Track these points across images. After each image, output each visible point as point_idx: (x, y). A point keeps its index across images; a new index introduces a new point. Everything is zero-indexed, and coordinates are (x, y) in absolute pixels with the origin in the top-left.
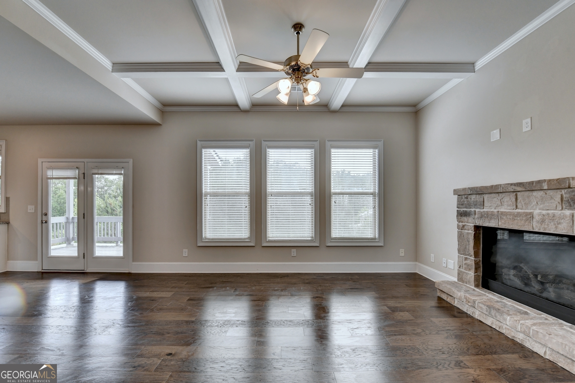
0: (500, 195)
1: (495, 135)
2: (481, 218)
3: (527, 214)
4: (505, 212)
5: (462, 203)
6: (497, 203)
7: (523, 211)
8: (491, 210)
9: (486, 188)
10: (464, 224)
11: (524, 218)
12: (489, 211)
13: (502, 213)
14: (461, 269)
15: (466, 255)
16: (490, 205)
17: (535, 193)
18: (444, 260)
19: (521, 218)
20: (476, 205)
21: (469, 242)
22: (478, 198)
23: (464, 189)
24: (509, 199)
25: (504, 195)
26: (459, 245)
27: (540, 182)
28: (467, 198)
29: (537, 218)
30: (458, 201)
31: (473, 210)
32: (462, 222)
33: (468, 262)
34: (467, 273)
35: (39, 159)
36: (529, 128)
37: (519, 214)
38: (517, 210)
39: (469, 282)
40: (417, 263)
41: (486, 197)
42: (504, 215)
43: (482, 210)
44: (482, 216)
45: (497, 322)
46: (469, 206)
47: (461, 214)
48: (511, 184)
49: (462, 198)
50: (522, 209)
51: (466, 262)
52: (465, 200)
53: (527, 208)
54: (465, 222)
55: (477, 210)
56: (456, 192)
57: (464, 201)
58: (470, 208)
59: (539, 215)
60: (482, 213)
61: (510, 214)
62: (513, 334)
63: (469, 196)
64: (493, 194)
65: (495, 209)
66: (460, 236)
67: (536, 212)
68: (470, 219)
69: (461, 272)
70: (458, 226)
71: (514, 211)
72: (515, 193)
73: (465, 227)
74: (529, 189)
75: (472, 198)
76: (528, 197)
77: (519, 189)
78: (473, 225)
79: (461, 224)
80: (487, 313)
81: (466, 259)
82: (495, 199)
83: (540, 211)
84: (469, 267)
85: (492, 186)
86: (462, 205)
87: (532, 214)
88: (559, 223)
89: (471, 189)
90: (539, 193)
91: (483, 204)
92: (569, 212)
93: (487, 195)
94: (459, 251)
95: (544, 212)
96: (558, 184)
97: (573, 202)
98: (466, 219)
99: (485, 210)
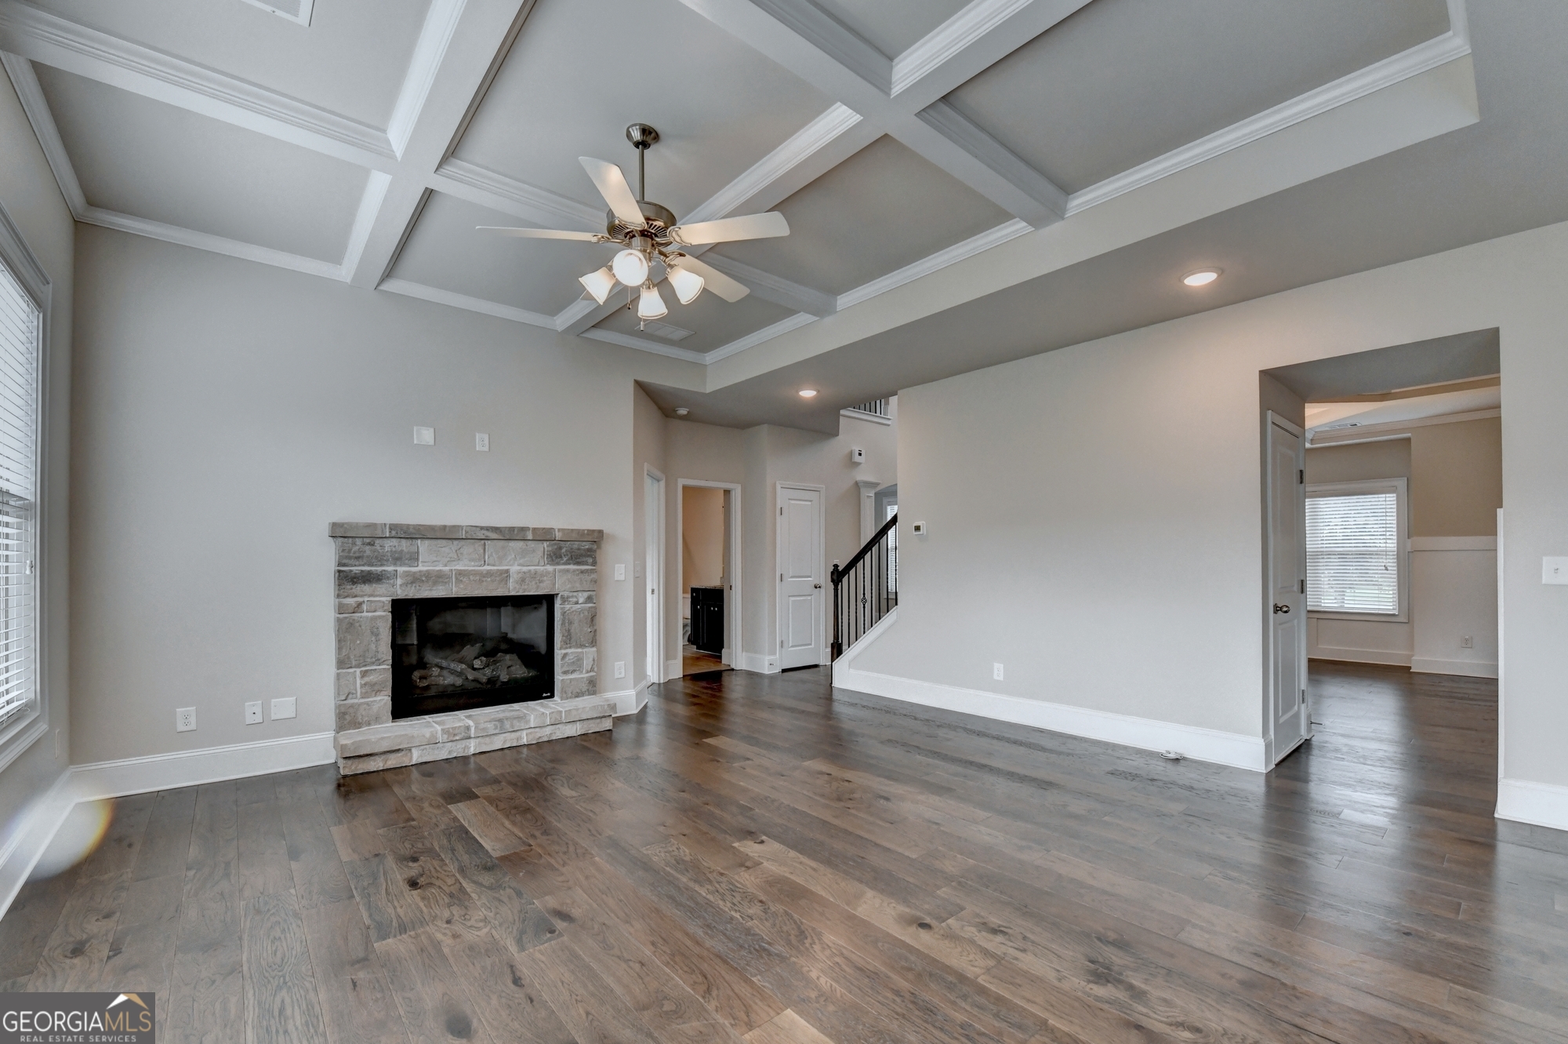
0: (456, 542)
1: (425, 435)
2: (412, 583)
3: (502, 572)
4: (464, 571)
5: (357, 555)
6: (450, 555)
7: (495, 568)
8: (437, 568)
9: (432, 528)
10: (360, 599)
11: (498, 579)
12: (434, 570)
13: (460, 573)
14: (351, 701)
15: (365, 666)
16: (435, 559)
17: (512, 544)
18: (253, 709)
19: (493, 578)
20: (398, 559)
21: (377, 635)
22: (405, 545)
23: (370, 526)
24: (468, 549)
25: (462, 543)
26: (339, 648)
27: (523, 529)
28: (371, 544)
29: (514, 576)
30: (341, 549)
31: (390, 568)
32: (356, 596)
33: (372, 678)
34: (367, 704)
36: (486, 449)
37: (489, 574)
38: (487, 568)
39: (378, 719)
41: (423, 546)
42: (464, 576)
43: (413, 569)
44: (415, 579)
46: (381, 560)
47: (346, 579)
48: (482, 528)
49: (354, 544)
50: (494, 565)
51: (367, 679)
52: (367, 548)
53: (500, 564)
54: (362, 596)
55: (401, 569)
56: (340, 533)
57: (359, 551)
58: (382, 565)
59: (519, 572)
60: (415, 573)
61: (475, 573)
63: (377, 541)
64: (444, 541)
65: (446, 566)
66: (346, 630)
67: (514, 569)
68: (380, 588)
69: (350, 706)
70: (341, 609)
71: (481, 568)
72: (483, 542)
73: (365, 607)
74: (508, 537)
75: (387, 546)
76: (503, 548)
77: (491, 535)
78: (390, 599)
79: (351, 601)
80: (497, 731)
81: (364, 674)
82: (446, 550)
83: (519, 568)
84: (376, 688)
85: (445, 527)
86: (357, 558)
87: (507, 571)
88: (541, 582)
89: (393, 527)
90: (521, 544)
91: (414, 558)
92: (550, 568)
93: (427, 542)
94: (341, 663)
95: (525, 569)
96: (543, 535)
97: (555, 557)
98: (367, 588)
99: (421, 568)
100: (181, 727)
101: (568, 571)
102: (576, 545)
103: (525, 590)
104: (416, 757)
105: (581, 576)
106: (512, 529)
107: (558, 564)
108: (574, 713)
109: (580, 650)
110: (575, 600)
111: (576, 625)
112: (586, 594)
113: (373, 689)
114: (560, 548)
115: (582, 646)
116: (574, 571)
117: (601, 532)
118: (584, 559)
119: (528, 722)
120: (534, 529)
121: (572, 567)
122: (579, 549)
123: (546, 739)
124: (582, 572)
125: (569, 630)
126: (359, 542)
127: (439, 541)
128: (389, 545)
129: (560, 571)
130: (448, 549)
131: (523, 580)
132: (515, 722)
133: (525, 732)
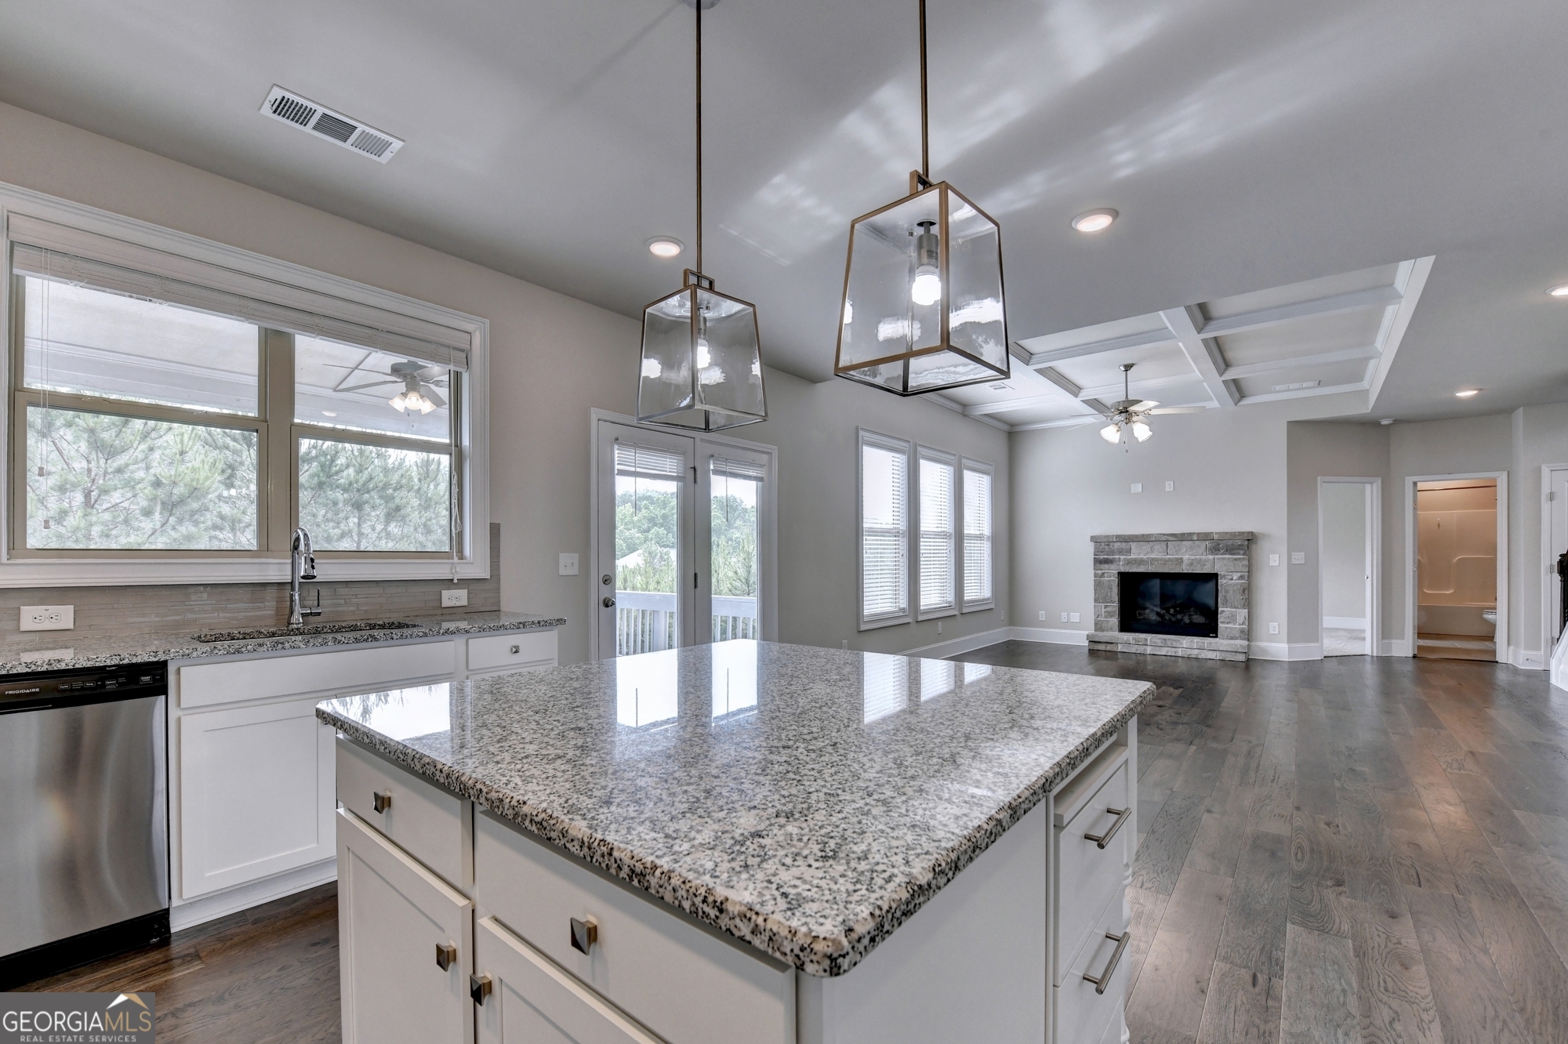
0: (1150, 543)
1: (1137, 488)
2: (1127, 564)
3: (1177, 559)
4: (1156, 559)
5: (1101, 550)
6: (1146, 550)
8: (1140, 557)
9: (1136, 536)
11: (1175, 563)
12: (1138, 558)
13: (1153, 559)
14: (1099, 619)
15: (1107, 603)
16: (1138, 552)
17: (1184, 543)
18: (1064, 615)
19: (1173, 562)
20: (1121, 552)
21: (1111, 589)
22: (1124, 545)
23: (1106, 536)
24: (1158, 546)
25: (1154, 543)
26: (1095, 594)
27: (1191, 534)
28: (1108, 545)
29: (1186, 562)
30: (1095, 548)
31: (1117, 557)
32: (1101, 570)
33: (1109, 609)
34: (1107, 621)
35: (592, 408)
36: (1172, 489)
37: (1170, 560)
38: (1169, 557)
39: (1111, 629)
40: (1011, 627)
41: (1133, 545)
42: (1155, 561)
43: (1128, 557)
44: (1129, 562)
45: (1173, 649)
46: (1113, 552)
47: (1098, 562)
48: (1165, 535)
49: (1101, 545)
50: (1173, 556)
51: (1107, 609)
52: (1107, 547)
53: (1177, 554)
54: (1104, 570)
55: (1122, 557)
56: (1094, 539)
57: (1104, 548)
58: (1113, 555)
59: (1189, 559)
61: (1161, 559)
62: (1189, 653)
63: (1111, 544)
64: (1143, 542)
65: (1144, 555)
66: (1098, 585)
67: (1186, 557)
68: (1113, 566)
69: (1100, 621)
70: (1096, 575)
71: (1165, 557)
72: (1166, 542)
73: (1106, 575)
74: (1179, 539)
75: (1115, 546)
76: (1179, 545)
77: (1171, 539)
78: (1117, 572)
79: (1099, 572)
81: (1106, 607)
82: (1145, 547)
83: (1189, 557)
84: (1111, 614)
85: (1144, 535)
86: (1102, 552)
87: (1181, 559)
88: (1204, 565)
89: (1117, 536)
90: (1190, 543)
91: (1129, 551)
92: (1211, 557)
93: (1135, 543)
94: (1096, 600)
95: (1193, 557)
96: (1205, 537)
97: (1215, 550)
98: (1106, 566)
99: (1132, 557)
100: (1041, 619)
101: (1224, 558)
102: (1230, 542)
103: (1193, 570)
104: (1120, 648)
105: (1235, 562)
106: (1183, 534)
107: (1217, 554)
108: (1213, 645)
109: (1234, 610)
110: (1230, 577)
111: (1231, 593)
112: (1239, 574)
113: (1110, 614)
114: (1219, 545)
115: (1235, 607)
116: (1229, 559)
117: (1252, 533)
118: (1237, 551)
119: (1182, 644)
120: (1199, 533)
121: (1227, 556)
122: (1232, 545)
123: (1194, 656)
124: (1235, 559)
125: (1225, 596)
126: (1103, 544)
127: (1141, 543)
128: (1117, 545)
129: (1218, 559)
130: (1146, 547)
131: (1191, 564)
132: (1173, 642)
133: (1180, 649)
